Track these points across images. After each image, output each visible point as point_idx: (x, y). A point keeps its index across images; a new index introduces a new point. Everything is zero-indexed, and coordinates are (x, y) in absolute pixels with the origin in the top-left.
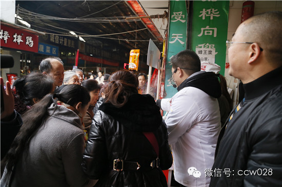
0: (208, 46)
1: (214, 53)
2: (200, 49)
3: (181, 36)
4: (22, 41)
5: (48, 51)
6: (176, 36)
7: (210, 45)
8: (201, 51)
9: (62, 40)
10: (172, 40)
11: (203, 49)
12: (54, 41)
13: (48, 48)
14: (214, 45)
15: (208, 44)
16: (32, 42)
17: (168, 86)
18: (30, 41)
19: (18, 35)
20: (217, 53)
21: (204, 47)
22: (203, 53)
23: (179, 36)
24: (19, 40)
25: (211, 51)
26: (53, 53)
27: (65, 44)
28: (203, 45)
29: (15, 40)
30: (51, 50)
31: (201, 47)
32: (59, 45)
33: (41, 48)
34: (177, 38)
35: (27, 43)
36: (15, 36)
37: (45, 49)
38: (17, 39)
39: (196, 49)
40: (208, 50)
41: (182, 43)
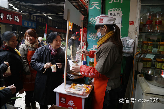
0: (117, 10)
1: (121, 14)
2: (111, 12)
3: (97, 4)
4: (12, 19)
5: (30, 25)
6: (94, 4)
7: (118, 9)
8: (112, 13)
9: (38, 19)
10: (91, 7)
11: (113, 12)
12: (33, 19)
13: (30, 23)
14: (120, 9)
15: (116, 9)
16: (18, 19)
17: (89, 39)
18: (17, 19)
19: (9, 15)
20: (123, 14)
21: (114, 11)
22: (113, 15)
23: (96, 4)
24: (10, 18)
25: (119, 13)
26: (33, 26)
27: (40, 21)
28: (113, 9)
29: (8, 18)
30: (32, 25)
31: (112, 11)
32: (36, 21)
33: (26, 24)
34: (95, 5)
35: (15, 20)
36: (8, 16)
37: (28, 24)
38: (9, 17)
39: (108, 12)
40: (116, 12)
41: (98, 8)
